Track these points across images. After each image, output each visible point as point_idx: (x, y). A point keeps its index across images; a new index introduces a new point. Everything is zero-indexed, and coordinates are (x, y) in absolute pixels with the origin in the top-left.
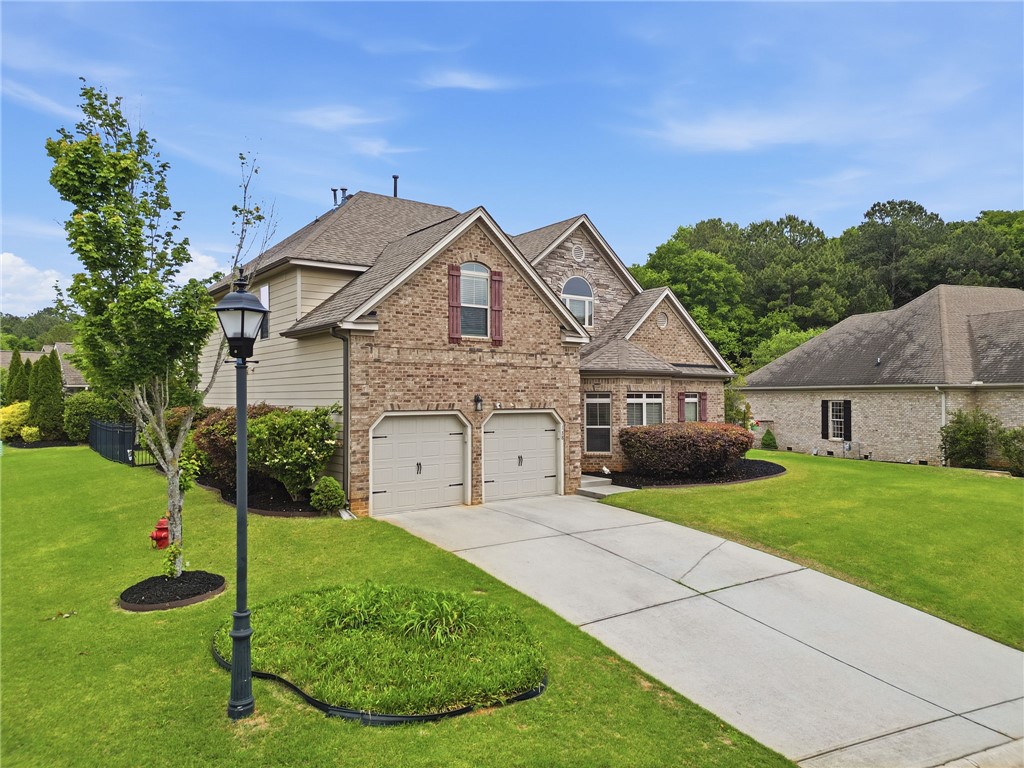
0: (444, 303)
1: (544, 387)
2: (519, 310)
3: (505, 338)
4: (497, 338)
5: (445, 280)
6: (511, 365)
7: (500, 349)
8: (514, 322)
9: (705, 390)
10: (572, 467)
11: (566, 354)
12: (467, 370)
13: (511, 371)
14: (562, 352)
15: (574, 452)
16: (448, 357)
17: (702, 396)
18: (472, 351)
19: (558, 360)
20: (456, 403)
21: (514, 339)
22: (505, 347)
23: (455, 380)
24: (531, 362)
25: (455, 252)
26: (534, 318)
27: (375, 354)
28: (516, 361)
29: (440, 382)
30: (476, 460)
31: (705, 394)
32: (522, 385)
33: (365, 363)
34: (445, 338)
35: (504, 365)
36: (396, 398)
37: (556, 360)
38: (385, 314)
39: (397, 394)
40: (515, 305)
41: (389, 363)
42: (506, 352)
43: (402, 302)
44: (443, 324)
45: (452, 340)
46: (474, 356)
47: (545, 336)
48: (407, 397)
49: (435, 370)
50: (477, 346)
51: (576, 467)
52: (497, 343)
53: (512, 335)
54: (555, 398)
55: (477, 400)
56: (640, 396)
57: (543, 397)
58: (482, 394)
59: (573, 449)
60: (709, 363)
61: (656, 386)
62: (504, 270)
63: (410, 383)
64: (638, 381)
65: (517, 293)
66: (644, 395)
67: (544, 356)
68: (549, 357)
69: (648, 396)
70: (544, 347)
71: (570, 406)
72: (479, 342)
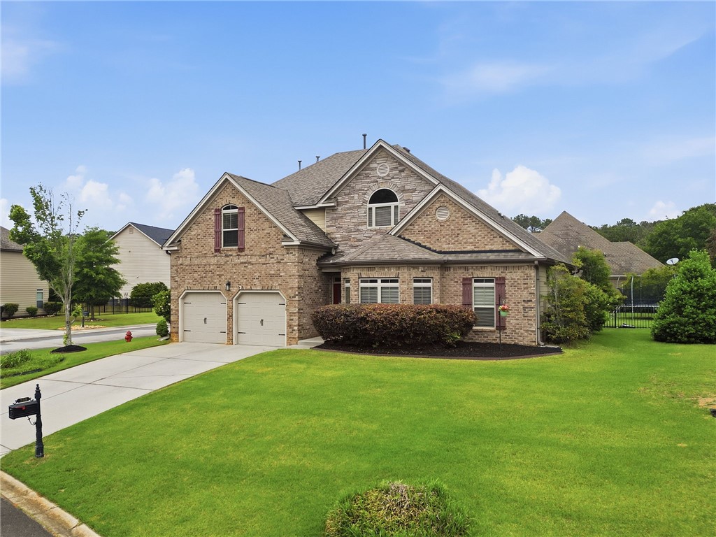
0: (212, 231)
1: (272, 276)
2: (255, 228)
3: (247, 246)
4: (241, 247)
5: (213, 218)
6: (250, 263)
7: (243, 253)
8: (252, 236)
9: (503, 275)
10: (291, 330)
11: (287, 253)
12: (224, 267)
13: (249, 267)
14: (285, 252)
15: (292, 320)
16: (214, 261)
17: (501, 282)
18: (227, 256)
19: (282, 257)
20: (218, 286)
21: (252, 246)
22: (246, 252)
23: (218, 273)
24: (263, 260)
25: (218, 201)
26: (266, 232)
27: (180, 262)
28: (253, 260)
29: (210, 274)
30: (230, 316)
31: (504, 279)
32: (257, 275)
33: (176, 266)
34: (213, 250)
35: (245, 263)
36: (189, 283)
37: (280, 258)
38: (185, 241)
39: (190, 281)
40: (253, 225)
41: (186, 266)
42: (246, 255)
43: (193, 233)
44: (212, 242)
45: (217, 251)
46: (228, 259)
47: (273, 243)
48: (194, 283)
49: (207, 268)
50: (230, 253)
51: (294, 330)
52: (241, 250)
53: (251, 244)
54: (280, 283)
55: (229, 284)
56: (376, 281)
57: (271, 282)
58: (231, 281)
59: (292, 318)
60: (511, 248)
61: (392, 273)
62: (245, 206)
63: (196, 275)
64: (369, 269)
65: (254, 218)
66: (379, 281)
67: (271, 256)
68: (275, 256)
69: (383, 281)
70: (272, 250)
71: (290, 288)
72: (231, 250)
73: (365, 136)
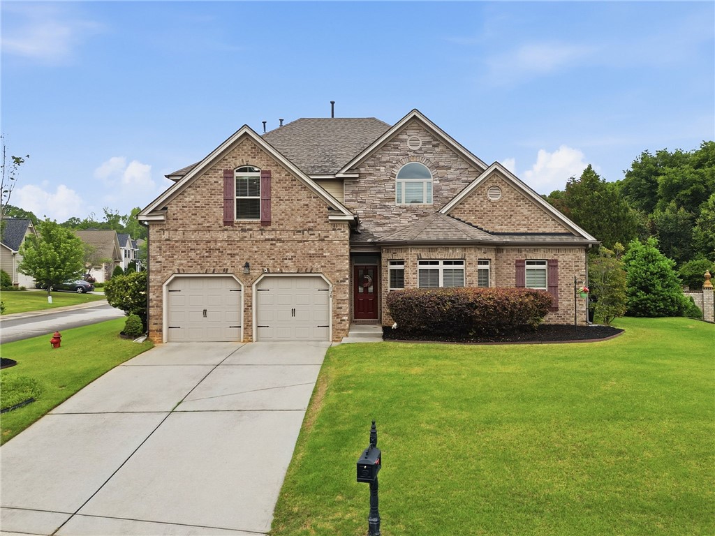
0: (221, 198)
1: (311, 256)
2: (287, 198)
3: (274, 219)
4: (266, 220)
5: (221, 181)
6: (279, 240)
7: (269, 228)
8: (283, 207)
9: (555, 257)
10: (339, 320)
11: (334, 230)
12: (239, 244)
13: (279, 244)
14: (330, 227)
15: (341, 308)
16: (222, 236)
17: (553, 264)
18: (244, 230)
19: (326, 234)
20: (230, 268)
21: (282, 220)
22: (273, 226)
23: (229, 252)
24: (299, 237)
25: (229, 160)
26: (302, 203)
27: (166, 235)
28: (285, 236)
29: (217, 253)
30: (248, 307)
31: (556, 261)
32: (290, 254)
33: (159, 241)
34: (221, 222)
35: (272, 240)
36: (182, 264)
37: (323, 235)
38: (174, 208)
39: (182, 262)
40: (283, 194)
41: (177, 241)
42: (273, 230)
43: (187, 199)
44: (220, 213)
45: (226, 223)
46: (245, 234)
47: (312, 216)
48: (190, 264)
49: (212, 245)
50: (248, 227)
51: (344, 320)
52: (266, 223)
53: (281, 217)
54: (323, 264)
55: (247, 266)
56: (437, 263)
57: (311, 264)
58: (251, 262)
59: (340, 306)
60: (563, 231)
61: (457, 254)
62: (273, 169)
63: (192, 254)
64: (430, 250)
65: (285, 185)
66: (441, 262)
67: (312, 233)
68: (317, 233)
69: (445, 263)
70: (312, 224)
71: (338, 271)
72: (250, 224)
73: (333, 103)
